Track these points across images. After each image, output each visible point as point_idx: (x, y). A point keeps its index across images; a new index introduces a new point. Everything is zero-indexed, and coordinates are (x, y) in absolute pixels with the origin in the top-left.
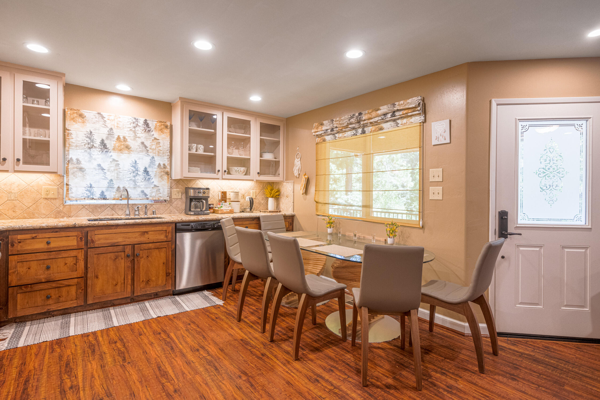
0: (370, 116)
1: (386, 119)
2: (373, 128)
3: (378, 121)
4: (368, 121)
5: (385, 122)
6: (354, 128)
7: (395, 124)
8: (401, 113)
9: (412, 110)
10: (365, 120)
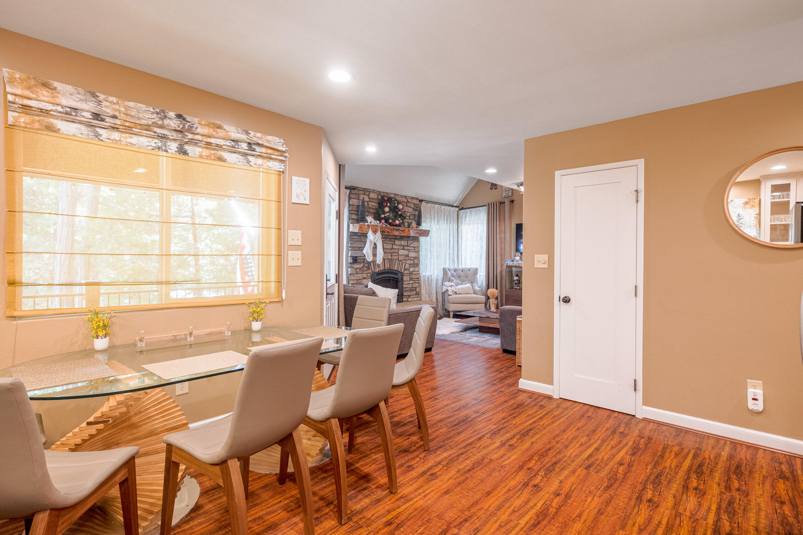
0: (214, 133)
1: (238, 148)
2: (205, 152)
3: (224, 145)
4: (205, 139)
5: (232, 152)
6: (163, 137)
7: (244, 159)
8: (264, 150)
9: (280, 153)
10: (198, 134)
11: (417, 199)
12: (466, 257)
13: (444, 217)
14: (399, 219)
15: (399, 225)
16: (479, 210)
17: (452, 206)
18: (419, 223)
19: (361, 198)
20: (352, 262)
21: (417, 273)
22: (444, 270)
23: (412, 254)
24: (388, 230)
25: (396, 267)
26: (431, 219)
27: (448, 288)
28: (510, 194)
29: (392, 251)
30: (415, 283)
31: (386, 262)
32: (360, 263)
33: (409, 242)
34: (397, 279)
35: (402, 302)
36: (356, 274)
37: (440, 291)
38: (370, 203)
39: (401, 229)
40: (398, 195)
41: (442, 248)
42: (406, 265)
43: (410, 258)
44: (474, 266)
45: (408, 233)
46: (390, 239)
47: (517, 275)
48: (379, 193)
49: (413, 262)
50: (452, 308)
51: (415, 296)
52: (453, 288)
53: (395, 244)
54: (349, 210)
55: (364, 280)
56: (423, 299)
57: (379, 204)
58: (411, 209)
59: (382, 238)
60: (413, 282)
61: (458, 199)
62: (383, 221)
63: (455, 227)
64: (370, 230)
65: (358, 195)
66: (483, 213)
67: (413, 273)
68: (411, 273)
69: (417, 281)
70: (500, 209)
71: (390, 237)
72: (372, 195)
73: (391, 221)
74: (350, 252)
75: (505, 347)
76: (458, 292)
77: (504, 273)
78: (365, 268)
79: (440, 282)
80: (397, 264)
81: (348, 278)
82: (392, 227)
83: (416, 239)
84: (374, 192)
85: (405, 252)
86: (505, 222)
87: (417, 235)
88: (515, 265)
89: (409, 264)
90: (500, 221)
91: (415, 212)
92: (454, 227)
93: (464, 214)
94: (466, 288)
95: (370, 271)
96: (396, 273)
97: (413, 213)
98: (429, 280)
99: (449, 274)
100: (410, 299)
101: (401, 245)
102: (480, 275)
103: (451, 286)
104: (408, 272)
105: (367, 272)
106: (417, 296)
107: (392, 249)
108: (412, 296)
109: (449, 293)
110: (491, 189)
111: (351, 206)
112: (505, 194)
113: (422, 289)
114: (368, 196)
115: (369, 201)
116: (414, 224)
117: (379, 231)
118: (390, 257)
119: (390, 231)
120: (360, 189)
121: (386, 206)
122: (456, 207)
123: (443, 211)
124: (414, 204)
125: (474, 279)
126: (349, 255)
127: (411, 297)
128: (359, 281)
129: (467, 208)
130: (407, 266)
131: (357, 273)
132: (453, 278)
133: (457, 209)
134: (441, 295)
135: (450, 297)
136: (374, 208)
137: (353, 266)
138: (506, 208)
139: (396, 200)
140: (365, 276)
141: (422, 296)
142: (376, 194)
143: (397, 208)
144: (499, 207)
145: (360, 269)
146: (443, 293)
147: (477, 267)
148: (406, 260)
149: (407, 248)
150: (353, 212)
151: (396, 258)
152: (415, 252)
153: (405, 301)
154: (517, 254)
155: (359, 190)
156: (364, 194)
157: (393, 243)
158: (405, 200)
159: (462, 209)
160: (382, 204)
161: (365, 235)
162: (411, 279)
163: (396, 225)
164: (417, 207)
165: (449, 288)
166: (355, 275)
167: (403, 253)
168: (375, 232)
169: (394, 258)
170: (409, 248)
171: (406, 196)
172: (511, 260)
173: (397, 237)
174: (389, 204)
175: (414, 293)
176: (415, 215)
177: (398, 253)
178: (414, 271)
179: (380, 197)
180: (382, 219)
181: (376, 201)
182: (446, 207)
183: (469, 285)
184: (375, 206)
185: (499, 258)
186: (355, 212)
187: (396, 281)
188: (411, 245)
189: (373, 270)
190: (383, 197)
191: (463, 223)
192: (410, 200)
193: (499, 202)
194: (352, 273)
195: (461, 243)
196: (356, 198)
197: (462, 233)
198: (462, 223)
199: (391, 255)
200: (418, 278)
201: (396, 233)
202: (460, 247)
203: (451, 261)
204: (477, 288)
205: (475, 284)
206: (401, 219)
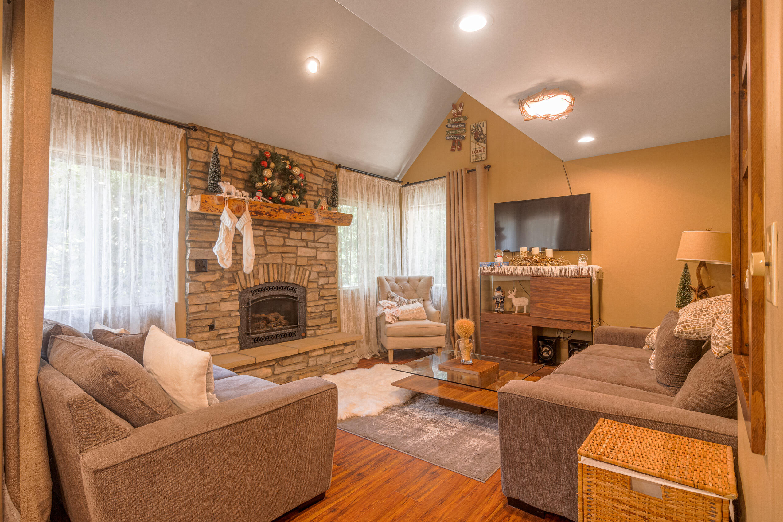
11: (332, 163)
12: (413, 260)
13: (379, 197)
14: (294, 192)
15: (292, 203)
16: (433, 185)
17: (392, 180)
18: (333, 203)
19: (212, 149)
20: (193, 269)
21: (333, 286)
22: (380, 280)
23: (323, 256)
24: (268, 210)
25: (292, 277)
26: (356, 198)
27: (385, 311)
28: (483, 156)
29: (284, 249)
30: (329, 303)
31: (271, 269)
32: (214, 271)
33: (316, 234)
34: (296, 298)
35: (305, 337)
36: (203, 293)
37: (372, 314)
38: (235, 161)
39: (296, 209)
40: (295, 153)
41: (376, 246)
42: (312, 273)
43: (318, 263)
44: (426, 274)
45: (311, 218)
46: (280, 228)
47: (499, 289)
48: (255, 145)
49: (324, 268)
50: (392, 344)
51: (328, 326)
52: (393, 311)
53: (289, 238)
54: (187, 170)
55: (222, 304)
56: (344, 329)
57: (254, 163)
58: (321, 179)
59: (253, 225)
60: (325, 302)
61: (400, 170)
62: (259, 194)
63: (397, 212)
64: (226, 207)
65: (208, 142)
66: (441, 189)
67: (326, 287)
68: (322, 287)
69: (333, 301)
70: (467, 182)
71: (279, 225)
72: (239, 147)
73: (275, 194)
74: (189, 251)
75: (514, 494)
76: (401, 318)
77: (478, 286)
78: (226, 282)
79: (373, 300)
80: (293, 272)
81: (186, 300)
82: (277, 206)
83: (331, 230)
84: (242, 141)
85: (310, 252)
86: (476, 201)
87: (330, 223)
88: (496, 272)
89: (318, 273)
90: (468, 201)
91: (327, 185)
92: (395, 213)
93: (410, 193)
94: (415, 310)
95: (237, 286)
96: (292, 288)
97: (324, 186)
98: (354, 296)
99: (388, 286)
100: (319, 332)
101: (302, 240)
102: (437, 288)
103: (390, 307)
104: (315, 285)
105: (230, 288)
106: (333, 325)
107: (284, 245)
108: (325, 326)
109: (387, 320)
110: (453, 150)
111: (190, 162)
112: (474, 157)
113: (342, 312)
114: (232, 147)
115: (234, 157)
116: (324, 204)
117: (247, 211)
118: (279, 261)
119: (273, 213)
120: (211, 132)
121: (268, 167)
122: (398, 181)
123: (376, 187)
124: (325, 171)
125: (427, 293)
126: (188, 258)
127: (322, 327)
128: (212, 305)
129: (414, 183)
130: (314, 275)
131: (206, 291)
132: (393, 294)
133: (400, 185)
134: (374, 321)
135: (388, 326)
136: (245, 170)
137: (198, 278)
138: (478, 179)
139: (287, 159)
140: (225, 295)
141: (343, 325)
142: (248, 147)
143: (291, 174)
144: (466, 176)
145: (213, 282)
146: (378, 319)
147: (431, 275)
148: (312, 265)
149: (313, 244)
150: (195, 174)
151: (293, 261)
152: (329, 251)
153: (311, 336)
154: (498, 254)
155: (209, 134)
156: (222, 143)
157: (286, 235)
158: (309, 163)
159: (408, 184)
160: (260, 163)
161: (216, 220)
162: (321, 298)
163: (287, 203)
164: (331, 177)
165: (387, 311)
166: (202, 295)
167: (306, 253)
168: (237, 211)
169: (287, 262)
170: (318, 245)
171: (310, 157)
172: (489, 263)
173: (293, 226)
174: (272, 165)
175: (328, 319)
176: (327, 190)
177: (296, 253)
178: (327, 284)
179: (256, 152)
180: (258, 189)
181: (249, 159)
182: (382, 181)
183: (419, 305)
184: (246, 167)
185: (468, 260)
186: (200, 175)
187: (294, 302)
188: (321, 240)
189: (243, 284)
190: (262, 153)
191: (409, 207)
192: (317, 164)
193: (465, 169)
194: (193, 290)
195: (407, 238)
196: (202, 147)
197: (407, 222)
198: (407, 207)
199: (282, 257)
200: (335, 296)
201: (285, 217)
202: (404, 244)
203: (391, 266)
204: (432, 310)
205: (429, 303)
206: (297, 193)
